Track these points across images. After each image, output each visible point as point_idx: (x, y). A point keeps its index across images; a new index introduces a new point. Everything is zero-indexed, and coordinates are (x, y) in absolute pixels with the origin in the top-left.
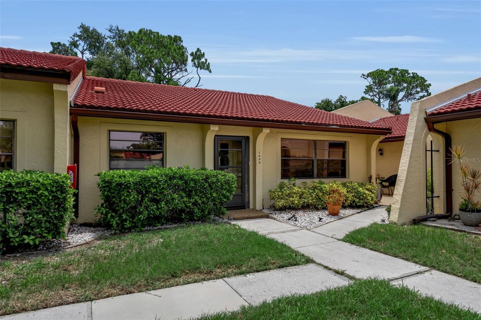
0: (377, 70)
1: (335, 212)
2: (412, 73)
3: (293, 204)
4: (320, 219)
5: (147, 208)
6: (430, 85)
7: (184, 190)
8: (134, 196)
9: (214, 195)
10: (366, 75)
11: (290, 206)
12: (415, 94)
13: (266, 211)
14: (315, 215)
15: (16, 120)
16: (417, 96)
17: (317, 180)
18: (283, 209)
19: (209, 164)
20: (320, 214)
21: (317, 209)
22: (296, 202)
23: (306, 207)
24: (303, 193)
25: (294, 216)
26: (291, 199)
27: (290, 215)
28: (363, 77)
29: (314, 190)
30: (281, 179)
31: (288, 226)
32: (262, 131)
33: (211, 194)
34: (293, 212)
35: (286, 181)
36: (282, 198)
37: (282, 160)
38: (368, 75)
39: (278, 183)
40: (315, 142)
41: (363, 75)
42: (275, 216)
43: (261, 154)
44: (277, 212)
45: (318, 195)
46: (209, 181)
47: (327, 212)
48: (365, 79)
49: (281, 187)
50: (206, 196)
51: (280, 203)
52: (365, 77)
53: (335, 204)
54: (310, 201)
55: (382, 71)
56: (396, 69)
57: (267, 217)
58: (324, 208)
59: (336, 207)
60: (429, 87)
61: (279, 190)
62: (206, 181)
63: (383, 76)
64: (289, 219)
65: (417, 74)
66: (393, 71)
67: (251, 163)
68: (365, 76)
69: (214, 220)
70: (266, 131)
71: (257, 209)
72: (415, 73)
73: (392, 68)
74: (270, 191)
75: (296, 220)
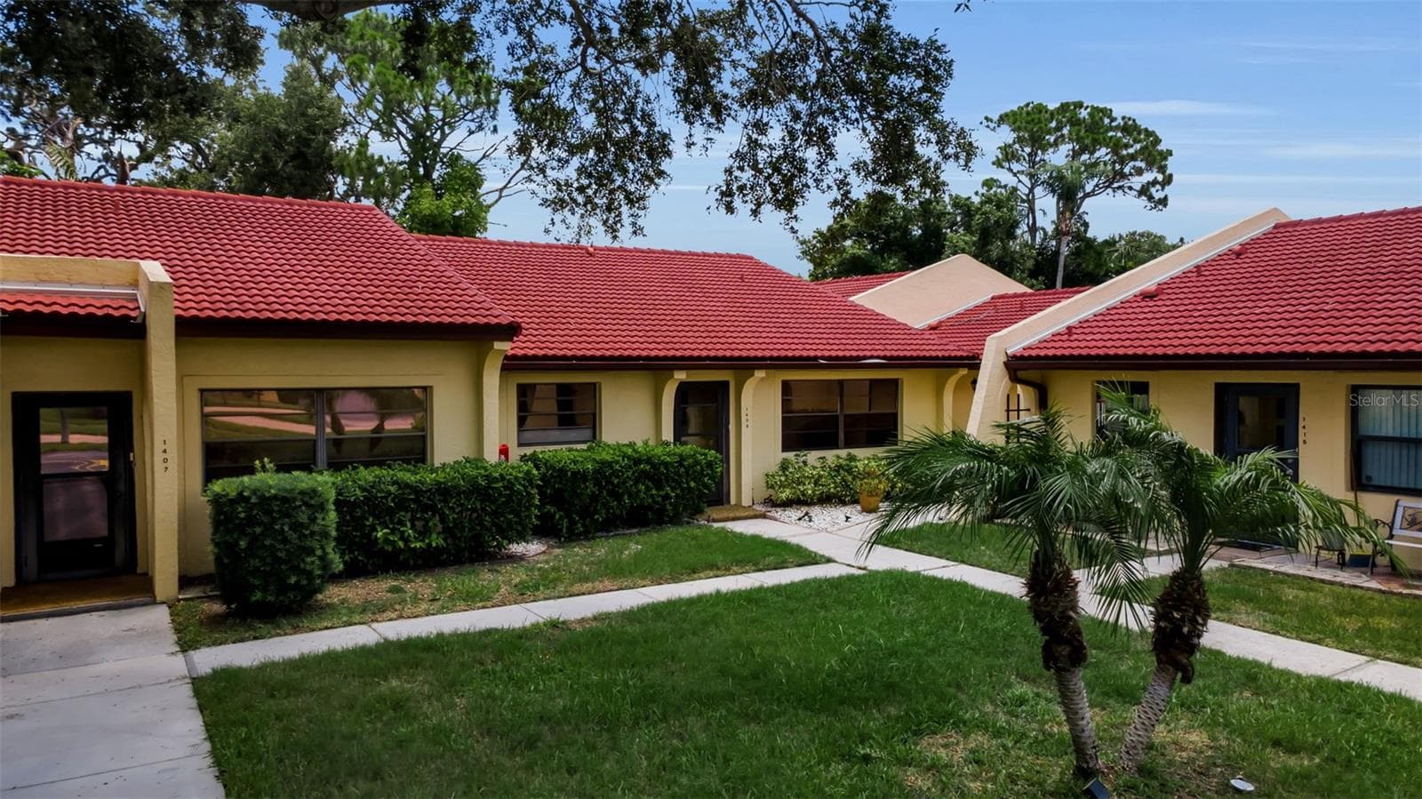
0: (1028, 105)
1: (872, 507)
2: (1123, 118)
3: (804, 495)
4: (848, 518)
5: (604, 505)
6: (1170, 153)
7: (651, 478)
8: (591, 488)
9: (692, 484)
10: (996, 118)
11: (799, 499)
12: (1131, 174)
13: (760, 509)
14: (839, 513)
15: (431, 387)
16: (1137, 182)
17: (843, 453)
18: (787, 504)
19: (668, 434)
20: (848, 510)
21: (844, 503)
22: (810, 492)
23: (826, 500)
24: (820, 477)
25: (807, 514)
26: (801, 488)
27: (800, 514)
28: (988, 127)
29: (838, 471)
30: (783, 451)
31: (799, 528)
32: (753, 375)
33: (688, 483)
34: (804, 509)
35: (790, 455)
36: (784, 487)
37: (783, 418)
38: (1003, 119)
39: (779, 461)
40: (841, 383)
41: (987, 119)
42: (777, 515)
43: (749, 412)
44: (779, 509)
45: (844, 481)
46: (686, 463)
47: (859, 508)
48: (994, 129)
49: (784, 466)
50: (680, 486)
51: (785, 494)
52: (992, 125)
53: (871, 494)
54: (832, 490)
55: (1040, 109)
56: (1080, 105)
57: (764, 516)
58: (855, 502)
59: (872, 500)
60: (1166, 159)
61: (780, 473)
62: (681, 465)
63: (1041, 128)
64: (800, 519)
65: (1134, 121)
66: (1068, 110)
67: (732, 427)
68: (992, 121)
69: (688, 523)
70: (760, 374)
71: (743, 504)
72: (1129, 119)
73: (1067, 103)
74: (767, 475)
75: (810, 521)
